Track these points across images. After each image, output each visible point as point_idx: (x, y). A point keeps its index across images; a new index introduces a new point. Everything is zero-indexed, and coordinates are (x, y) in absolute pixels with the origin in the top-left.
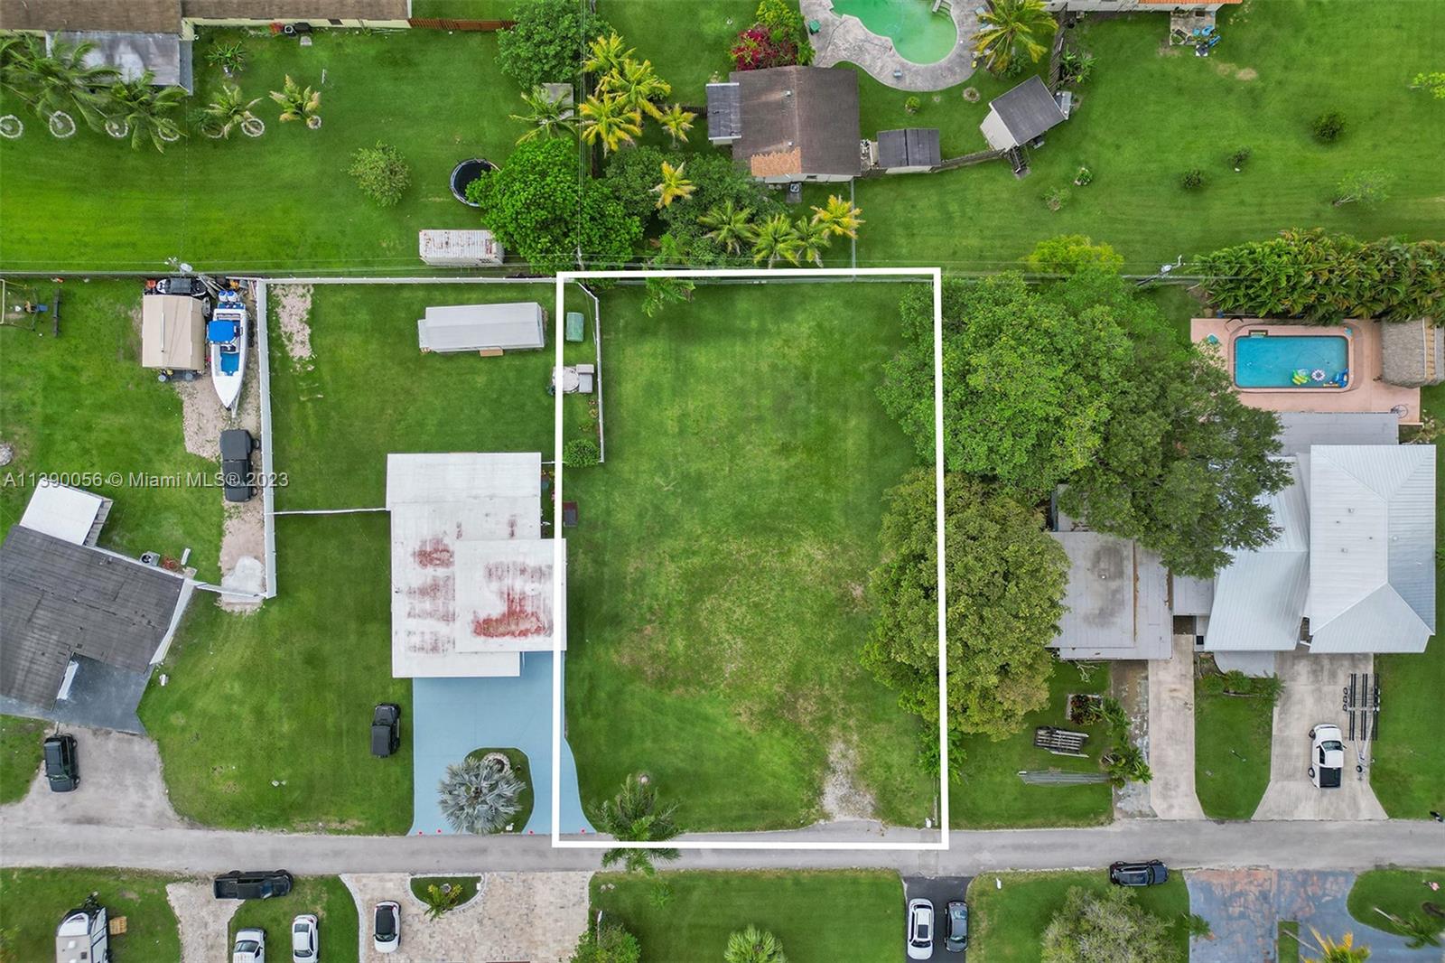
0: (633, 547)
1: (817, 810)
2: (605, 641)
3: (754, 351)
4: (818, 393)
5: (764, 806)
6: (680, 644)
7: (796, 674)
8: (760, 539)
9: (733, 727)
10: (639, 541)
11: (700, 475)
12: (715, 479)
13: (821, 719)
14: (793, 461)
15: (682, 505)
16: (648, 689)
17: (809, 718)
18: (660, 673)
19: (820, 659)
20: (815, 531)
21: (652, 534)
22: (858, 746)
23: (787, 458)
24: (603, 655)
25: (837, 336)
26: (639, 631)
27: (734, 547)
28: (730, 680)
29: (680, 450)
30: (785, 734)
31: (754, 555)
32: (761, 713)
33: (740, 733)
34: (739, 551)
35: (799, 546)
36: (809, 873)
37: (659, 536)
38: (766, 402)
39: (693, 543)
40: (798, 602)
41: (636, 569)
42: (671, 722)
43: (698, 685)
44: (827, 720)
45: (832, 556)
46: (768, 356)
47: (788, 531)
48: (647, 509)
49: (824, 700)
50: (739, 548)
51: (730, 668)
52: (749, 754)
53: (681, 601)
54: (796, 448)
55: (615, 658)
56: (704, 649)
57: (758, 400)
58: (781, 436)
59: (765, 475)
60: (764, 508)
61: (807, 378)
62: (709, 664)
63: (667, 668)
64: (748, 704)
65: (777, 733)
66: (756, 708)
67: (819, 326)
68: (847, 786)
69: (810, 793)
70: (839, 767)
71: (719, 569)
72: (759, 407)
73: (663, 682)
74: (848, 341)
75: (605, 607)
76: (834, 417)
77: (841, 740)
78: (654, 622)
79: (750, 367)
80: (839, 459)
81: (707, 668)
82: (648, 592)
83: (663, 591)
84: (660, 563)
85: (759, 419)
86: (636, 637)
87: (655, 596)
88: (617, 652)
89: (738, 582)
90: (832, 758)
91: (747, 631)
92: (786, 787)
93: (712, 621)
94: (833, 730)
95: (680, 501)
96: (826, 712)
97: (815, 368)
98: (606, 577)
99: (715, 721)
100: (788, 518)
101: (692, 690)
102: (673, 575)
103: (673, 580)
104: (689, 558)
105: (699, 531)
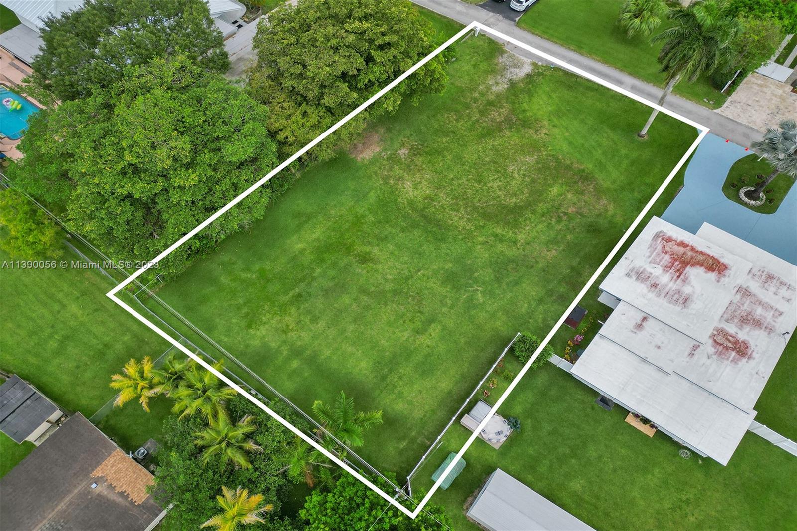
0: (540, 265)
3: (316, 342)
10: (532, 267)
11: (444, 283)
12: (435, 273)
15: (477, 271)
17: (501, 110)
18: (583, 182)
19: (465, 133)
20: (396, 199)
21: (517, 265)
23: (370, 252)
25: (245, 311)
26: (579, 213)
28: (536, 153)
32: (531, 128)
37: (513, 261)
38: (346, 300)
39: (491, 242)
41: (549, 250)
45: (400, 179)
47: (415, 210)
50: (459, 220)
51: (530, 159)
54: (357, 255)
56: (539, 179)
57: (351, 305)
58: (359, 269)
65: (529, 114)
66: (532, 131)
72: (355, 300)
73: (585, 177)
80: (334, 230)
84: (528, 243)
85: (364, 291)
91: (499, 172)
95: (476, 275)
96: (488, 107)
102: (524, 231)
103: (527, 228)
104: (502, 235)
105: (479, 246)
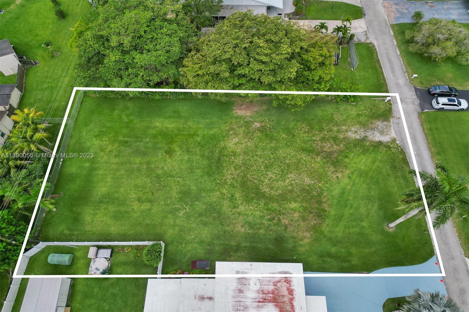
0: (227, 228)
1: (391, 144)
2: (295, 247)
4: (137, 138)
5: (394, 167)
6: (293, 205)
7: (309, 151)
8: (225, 165)
9: (346, 180)
10: (222, 225)
13: (335, 141)
14: (177, 149)
15: (200, 202)
16: (327, 223)
17: (335, 146)
18: (314, 216)
19: (298, 141)
20: (221, 141)
21: (218, 218)
22: (349, 127)
23: (175, 151)
24: (304, 248)
25: (104, 129)
26: (286, 227)
27: (229, 177)
28: (315, 181)
29: (162, 203)
30: (346, 157)
31: (235, 168)
32: (335, 167)
33: (349, 177)
34: (232, 174)
35: (230, 148)
36: (431, 148)
37: (219, 213)
38: (138, 160)
39: (225, 197)
40: (263, 149)
41: (242, 227)
42: (347, 212)
43: (320, 197)
44: (335, 139)
45: (236, 135)
46: (109, 159)
47: (220, 152)
48: (201, 220)
49: (323, 139)
51: (308, 181)
52: (362, 174)
53: (265, 204)
54: (170, 148)
55: (306, 241)
56: (296, 193)
57: (136, 164)
58: (161, 154)
59: (184, 161)
60: (205, 162)
61: (127, 142)
62: (306, 191)
63: (311, 213)
64: (330, 173)
65: (347, 160)
66: (332, 169)
67: (96, 136)
68: (373, 132)
69: (381, 147)
70: (363, 134)
71: (243, 184)
73: (321, 215)
74: (109, 125)
75: (270, 246)
76: (154, 132)
77: (347, 134)
78: (280, 218)
79: (114, 166)
81: (308, 192)
82: (258, 221)
83: (258, 213)
84: (239, 214)
85: (148, 163)
86: (291, 229)
87: (262, 217)
88: (302, 240)
89: (252, 175)
90: (358, 137)
91: (283, 172)
92: (379, 158)
93: (278, 188)
94: (341, 136)
95: (197, 203)
96: (330, 139)
97: (121, 138)
98: (248, 244)
99: (344, 189)
100: (213, 152)
101: (324, 200)
102: (247, 207)
103: (251, 207)
104: (236, 199)
105: (218, 193)
